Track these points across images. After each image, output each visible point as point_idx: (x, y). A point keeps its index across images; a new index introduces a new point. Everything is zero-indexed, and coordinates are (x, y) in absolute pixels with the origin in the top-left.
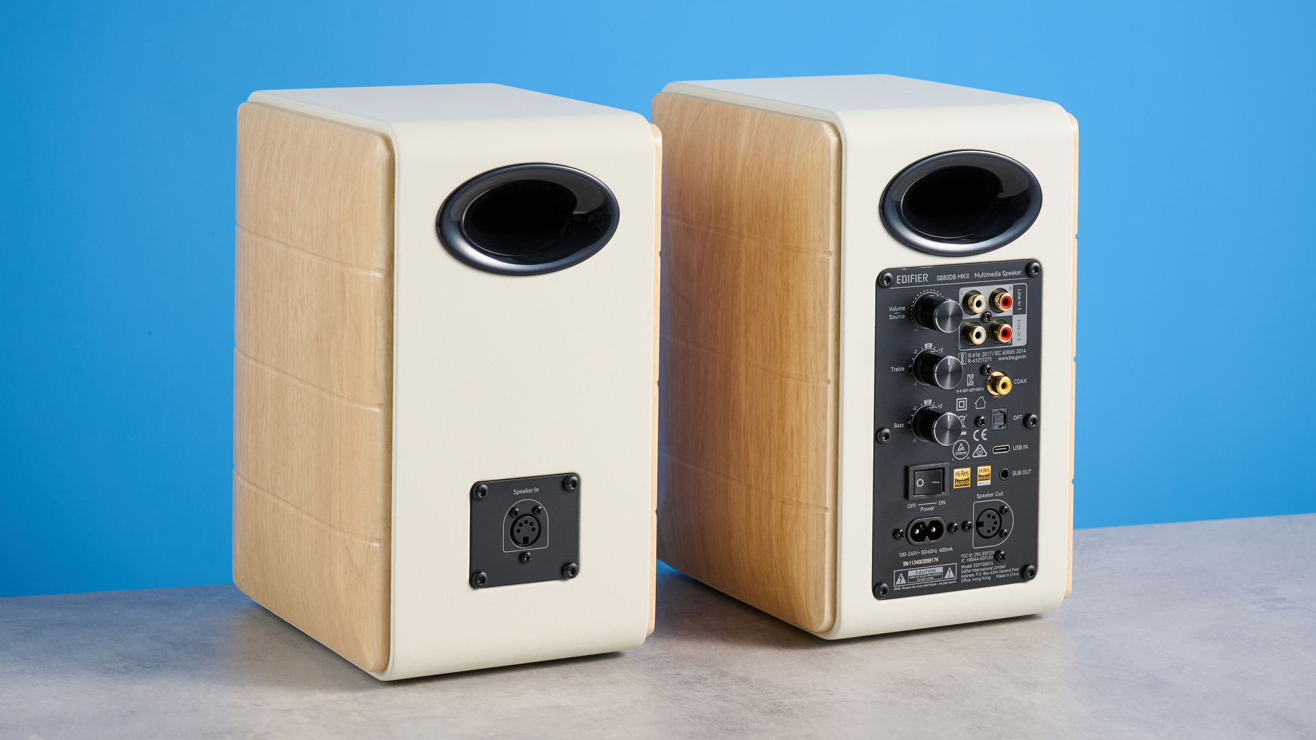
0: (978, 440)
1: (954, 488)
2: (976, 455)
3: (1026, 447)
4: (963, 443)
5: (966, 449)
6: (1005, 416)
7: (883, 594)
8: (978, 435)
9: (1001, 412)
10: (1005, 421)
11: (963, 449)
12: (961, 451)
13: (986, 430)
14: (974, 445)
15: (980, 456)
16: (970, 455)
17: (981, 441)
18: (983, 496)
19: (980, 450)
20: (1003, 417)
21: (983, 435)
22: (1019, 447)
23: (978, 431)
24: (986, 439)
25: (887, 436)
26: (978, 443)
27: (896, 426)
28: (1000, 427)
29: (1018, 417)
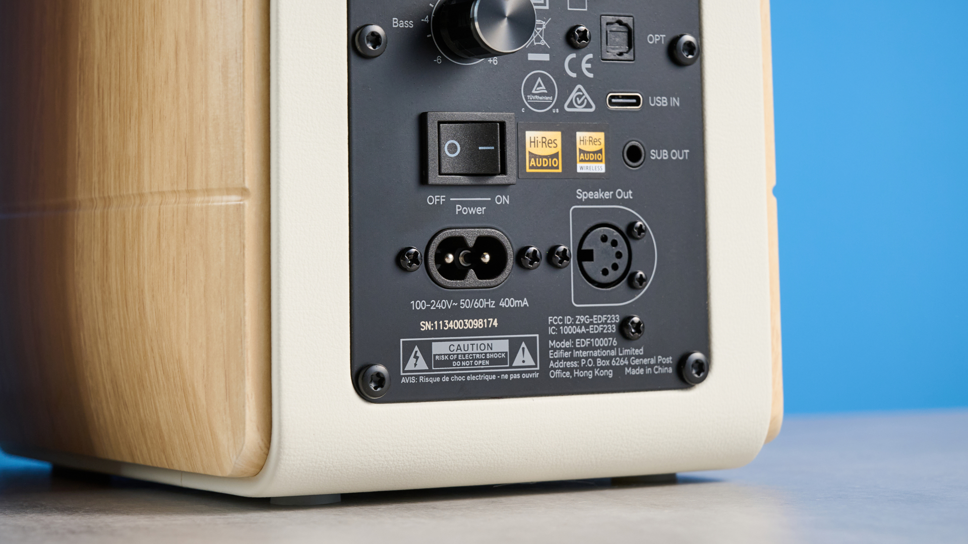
0: (574, 75)
1: (528, 170)
2: (571, 105)
3: (676, 102)
4: (544, 77)
5: (551, 92)
6: (630, 34)
7: (376, 388)
8: (575, 65)
9: (620, 22)
10: (630, 43)
11: (543, 89)
12: (540, 95)
13: (590, 56)
14: (567, 85)
15: (580, 109)
16: (560, 104)
17: (581, 79)
18: (590, 195)
19: (580, 97)
20: (624, 36)
21: (585, 66)
22: (661, 102)
23: (573, 56)
24: (591, 75)
25: (376, 39)
26: (574, 82)
27: (396, 23)
28: (621, 54)
29: (658, 39)
